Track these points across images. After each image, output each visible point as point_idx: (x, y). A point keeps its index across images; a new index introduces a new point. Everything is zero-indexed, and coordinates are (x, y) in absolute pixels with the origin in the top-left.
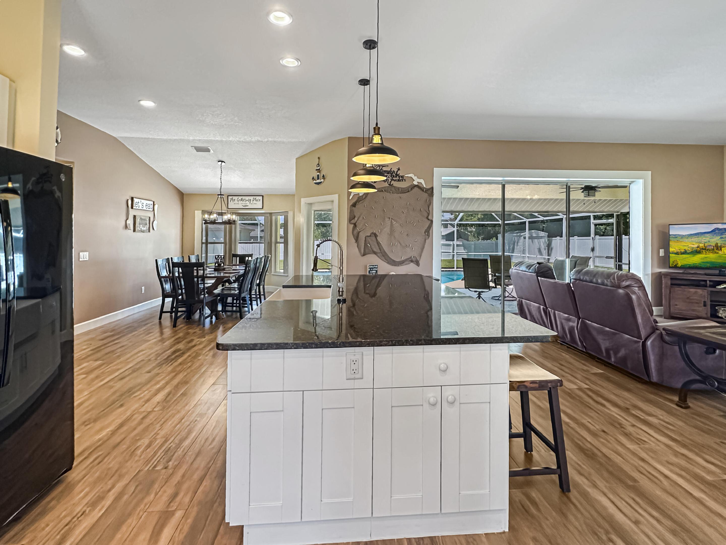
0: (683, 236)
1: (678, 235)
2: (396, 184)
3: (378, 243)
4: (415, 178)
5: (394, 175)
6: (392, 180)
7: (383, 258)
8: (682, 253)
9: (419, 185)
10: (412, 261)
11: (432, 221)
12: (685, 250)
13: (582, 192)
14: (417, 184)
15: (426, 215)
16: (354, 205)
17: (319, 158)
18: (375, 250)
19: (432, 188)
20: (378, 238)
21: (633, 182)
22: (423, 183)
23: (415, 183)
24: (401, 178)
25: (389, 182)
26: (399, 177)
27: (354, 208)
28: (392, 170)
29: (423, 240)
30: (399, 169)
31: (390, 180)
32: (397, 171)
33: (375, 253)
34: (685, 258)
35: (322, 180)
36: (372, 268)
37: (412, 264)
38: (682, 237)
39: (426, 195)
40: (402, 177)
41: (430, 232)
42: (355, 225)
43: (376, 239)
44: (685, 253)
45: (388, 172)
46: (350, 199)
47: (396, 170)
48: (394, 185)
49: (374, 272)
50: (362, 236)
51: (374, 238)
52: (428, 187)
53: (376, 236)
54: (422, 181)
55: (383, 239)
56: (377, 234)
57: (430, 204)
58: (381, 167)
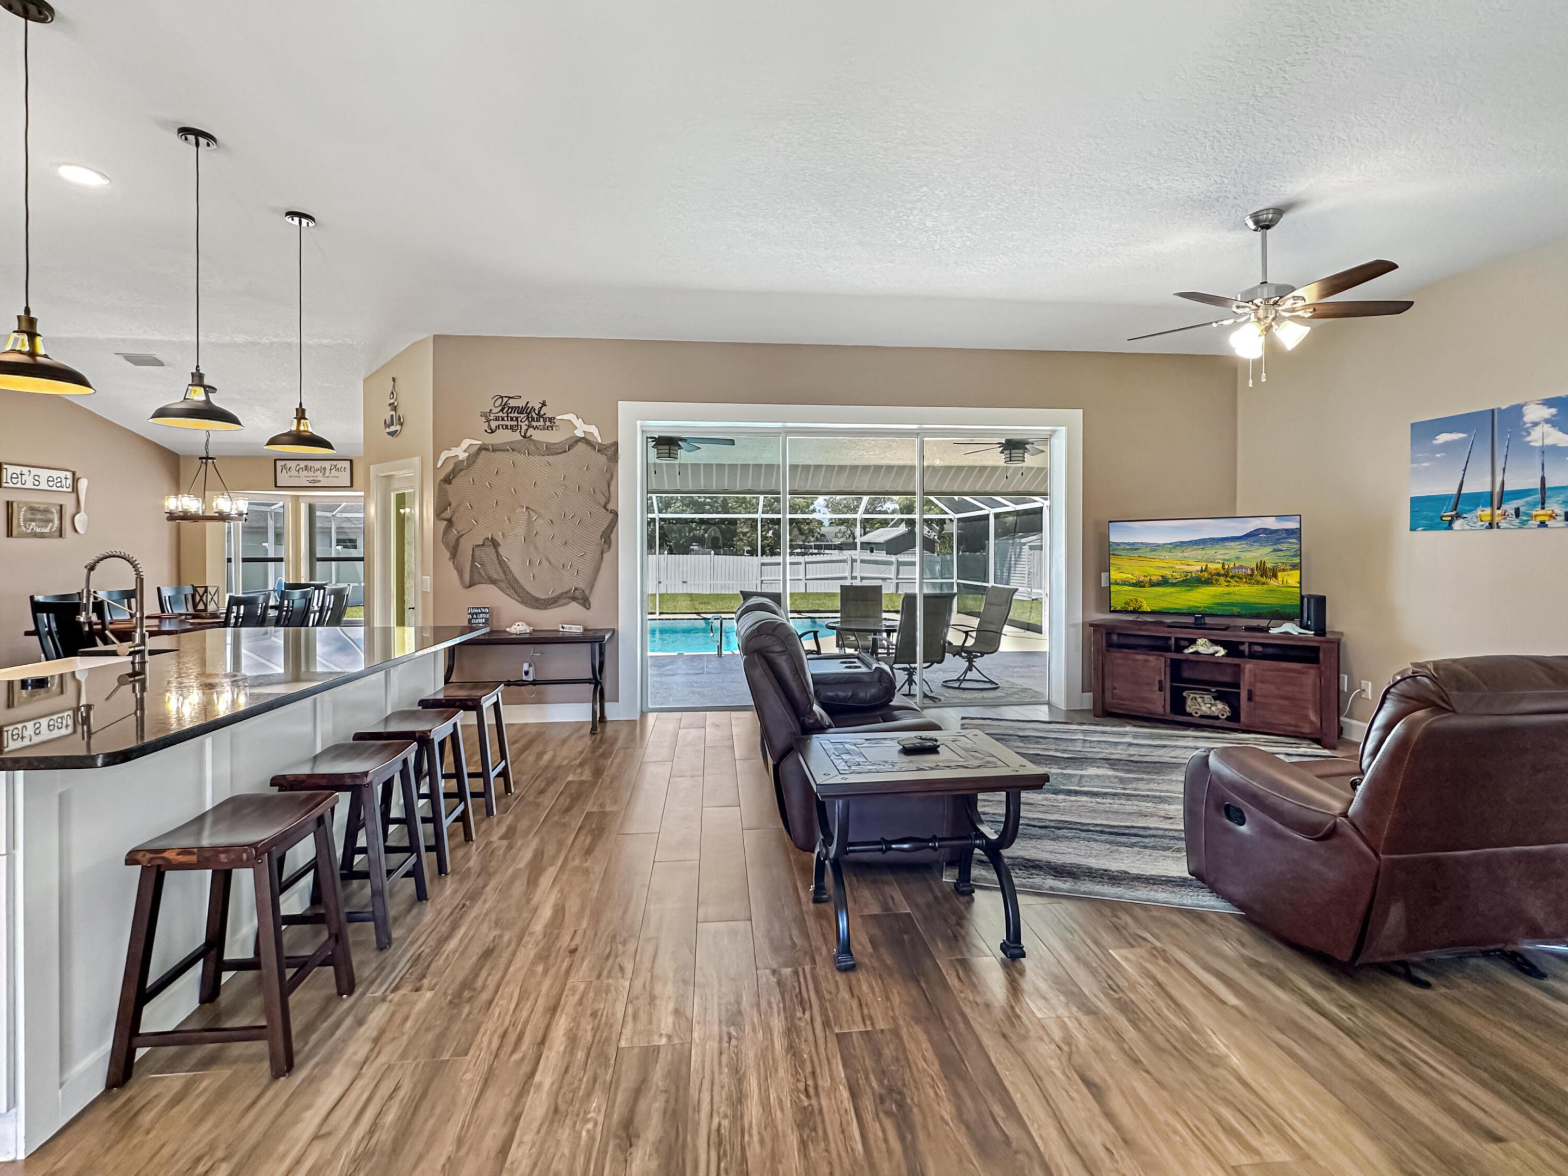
0: (1159, 545)
1: (1142, 543)
2: (536, 435)
3: (501, 562)
4: (578, 423)
5: (535, 416)
6: (529, 426)
7: (511, 592)
8: (1158, 584)
9: (588, 437)
10: (574, 599)
11: (616, 514)
12: (1163, 577)
13: (1002, 452)
14: (583, 435)
15: (603, 500)
16: (448, 480)
17: (394, 380)
18: (495, 576)
19: (616, 444)
20: (500, 550)
21: (1054, 431)
22: (596, 434)
23: (579, 433)
24: (548, 424)
25: (523, 431)
26: (545, 421)
27: (447, 486)
28: (530, 405)
29: (599, 553)
30: (544, 404)
31: (524, 428)
32: (541, 408)
33: (493, 582)
34: (1164, 595)
35: (398, 428)
36: (477, 614)
37: (574, 605)
38: (1155, 547)
39: (602, 459)
40: (551, 420)
41: (613, 536)
42: (450, 521)
43: (497, 552)
44: (1164, 582)
45: (521, 411)
46: (439, 465)
47: (537, 406)
48: (533, 437)
49: (480, 621)
50: (466, 547)
51: (491, 550)
52: (607, 442)
53: (495, 543)
54: (593, 429)
55: (512, 553)
56: (499, 538)
57: (612, 478)
58: (505, 400)
